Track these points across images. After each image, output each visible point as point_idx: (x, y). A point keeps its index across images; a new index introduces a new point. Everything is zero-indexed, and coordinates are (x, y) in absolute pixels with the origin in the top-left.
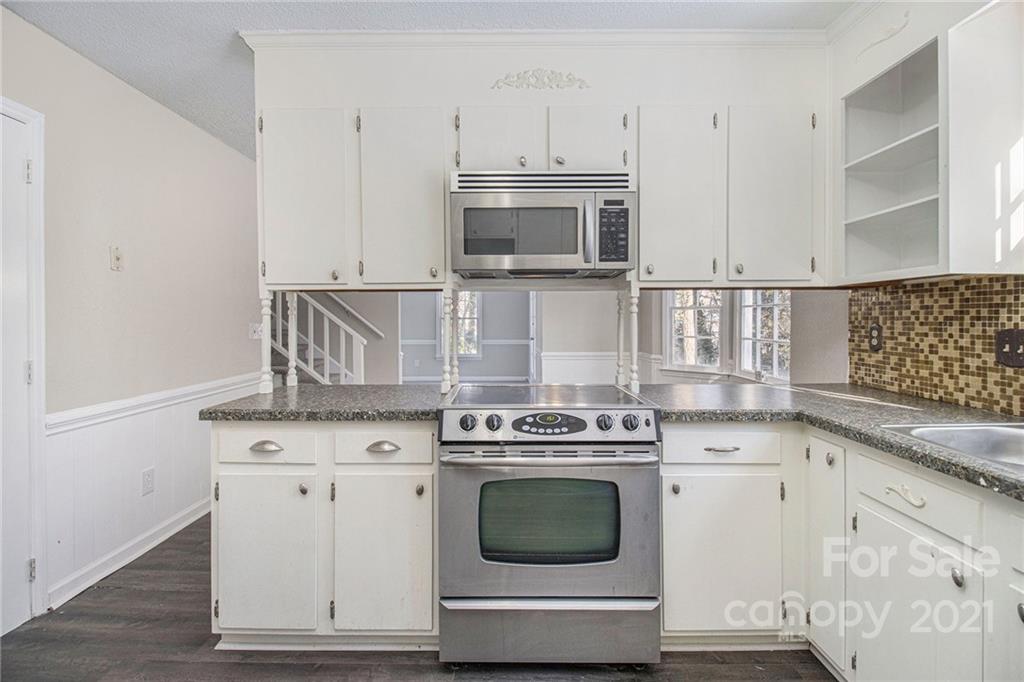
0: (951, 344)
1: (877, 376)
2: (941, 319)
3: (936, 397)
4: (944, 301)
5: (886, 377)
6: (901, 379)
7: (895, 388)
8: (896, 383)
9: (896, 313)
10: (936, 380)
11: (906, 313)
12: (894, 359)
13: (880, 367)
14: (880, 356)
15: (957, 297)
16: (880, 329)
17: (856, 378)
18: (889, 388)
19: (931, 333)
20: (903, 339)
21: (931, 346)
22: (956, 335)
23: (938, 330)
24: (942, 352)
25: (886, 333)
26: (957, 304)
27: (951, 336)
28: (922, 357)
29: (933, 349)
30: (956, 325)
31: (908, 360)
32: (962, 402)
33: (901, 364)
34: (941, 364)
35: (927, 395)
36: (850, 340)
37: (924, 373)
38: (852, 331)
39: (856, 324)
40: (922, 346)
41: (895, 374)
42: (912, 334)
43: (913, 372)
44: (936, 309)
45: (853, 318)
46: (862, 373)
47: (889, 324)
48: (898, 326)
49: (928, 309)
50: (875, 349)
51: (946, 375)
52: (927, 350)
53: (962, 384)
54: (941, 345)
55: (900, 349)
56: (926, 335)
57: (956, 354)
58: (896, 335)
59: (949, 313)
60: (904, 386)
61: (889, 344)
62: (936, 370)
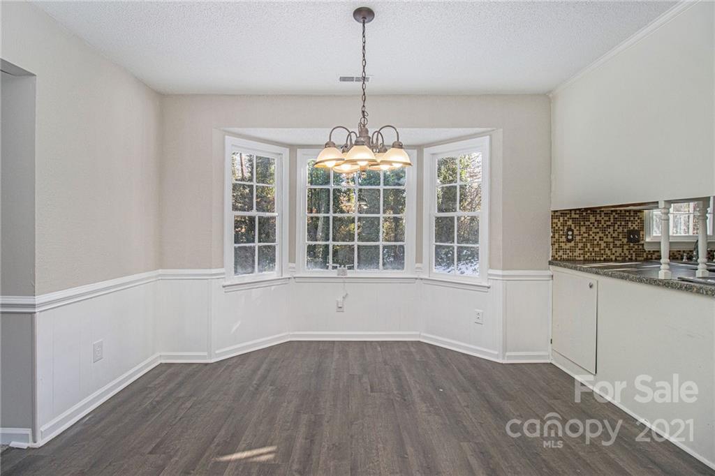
0: (609, 236)
1: (571, 254)
2: (605, 226)
3: (602, 259)
4: (607, 218)
5: (576, 254)
6: (584, 254)
7: (582, 258)
8: (582, 256)
9: (582, 223)
10: (602, 252)
11: (587, 223)
12: (580, 245)
13: (572, 250)
14: (572, 244)
15: (612, 217)
16: (572, 231)
17: (557, 256)
18: (577, 258)
19: (600, 232)
20: (586, 235)
21: (600, 237)
22: (612, 232)
23: (604, 231)
24: (605, 239)
25: (576, 232)
26: (612, 220)
27: (609, 233)
28: (595, 242)
29: (601, 239)
30: (612, 228)
31: (589, 245)
32: (614, 259)
33: (585, 246)
34: (605, 245)
35: (598, 259)
36: (552, 237)
37: (597, 249)
38: (554, 233)
39: (557, 228)
40: (595, 238)
41: (582, 252)
42: (591, 233)
43: (591, 250)
44: (603, 222)
45: (554, 225)
46: (561, 253)
47: (578, 228)
48: (583, 229)
49: (599, 222)
50: (569, 241)
51: (607, 249)
52: (598, 239)
53: (614, 252)
54: (605, 237)
55: (584, 240)
56: (598, 233)
57: (611, 240)
58: (582, 233)
59: (609, 223)
60: (586, 257)
61: (578, 238)
62: (602, 247)
